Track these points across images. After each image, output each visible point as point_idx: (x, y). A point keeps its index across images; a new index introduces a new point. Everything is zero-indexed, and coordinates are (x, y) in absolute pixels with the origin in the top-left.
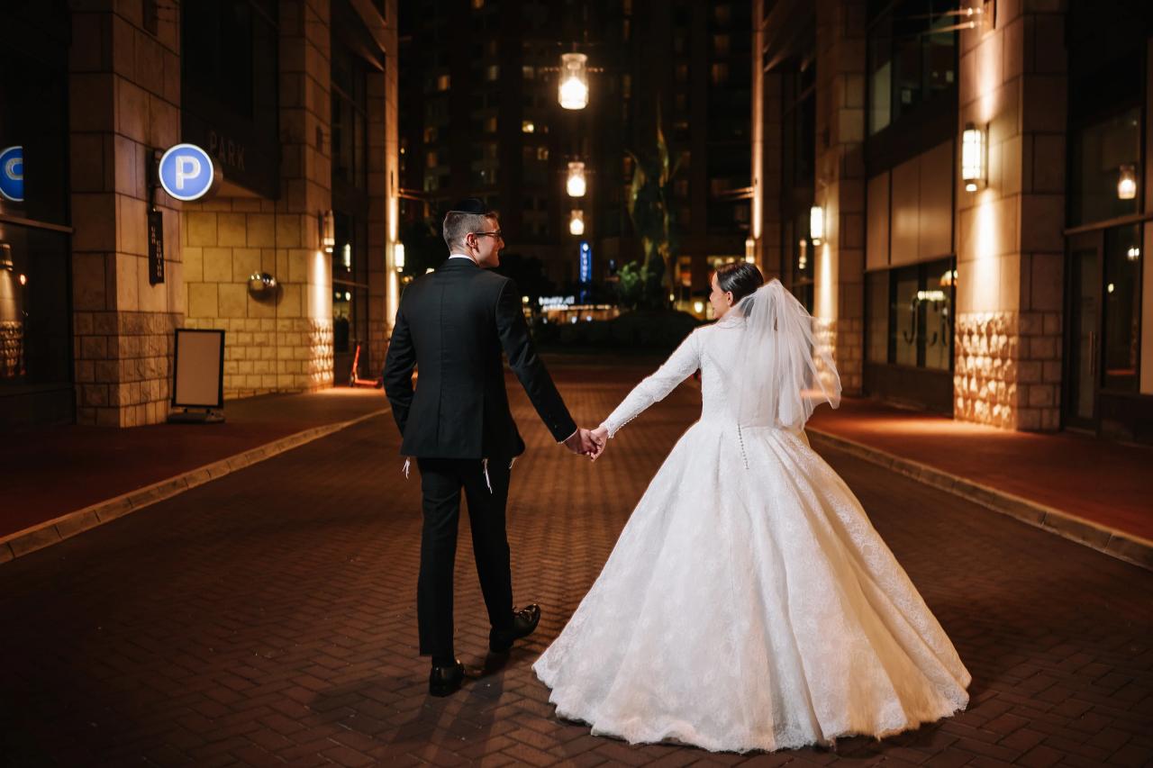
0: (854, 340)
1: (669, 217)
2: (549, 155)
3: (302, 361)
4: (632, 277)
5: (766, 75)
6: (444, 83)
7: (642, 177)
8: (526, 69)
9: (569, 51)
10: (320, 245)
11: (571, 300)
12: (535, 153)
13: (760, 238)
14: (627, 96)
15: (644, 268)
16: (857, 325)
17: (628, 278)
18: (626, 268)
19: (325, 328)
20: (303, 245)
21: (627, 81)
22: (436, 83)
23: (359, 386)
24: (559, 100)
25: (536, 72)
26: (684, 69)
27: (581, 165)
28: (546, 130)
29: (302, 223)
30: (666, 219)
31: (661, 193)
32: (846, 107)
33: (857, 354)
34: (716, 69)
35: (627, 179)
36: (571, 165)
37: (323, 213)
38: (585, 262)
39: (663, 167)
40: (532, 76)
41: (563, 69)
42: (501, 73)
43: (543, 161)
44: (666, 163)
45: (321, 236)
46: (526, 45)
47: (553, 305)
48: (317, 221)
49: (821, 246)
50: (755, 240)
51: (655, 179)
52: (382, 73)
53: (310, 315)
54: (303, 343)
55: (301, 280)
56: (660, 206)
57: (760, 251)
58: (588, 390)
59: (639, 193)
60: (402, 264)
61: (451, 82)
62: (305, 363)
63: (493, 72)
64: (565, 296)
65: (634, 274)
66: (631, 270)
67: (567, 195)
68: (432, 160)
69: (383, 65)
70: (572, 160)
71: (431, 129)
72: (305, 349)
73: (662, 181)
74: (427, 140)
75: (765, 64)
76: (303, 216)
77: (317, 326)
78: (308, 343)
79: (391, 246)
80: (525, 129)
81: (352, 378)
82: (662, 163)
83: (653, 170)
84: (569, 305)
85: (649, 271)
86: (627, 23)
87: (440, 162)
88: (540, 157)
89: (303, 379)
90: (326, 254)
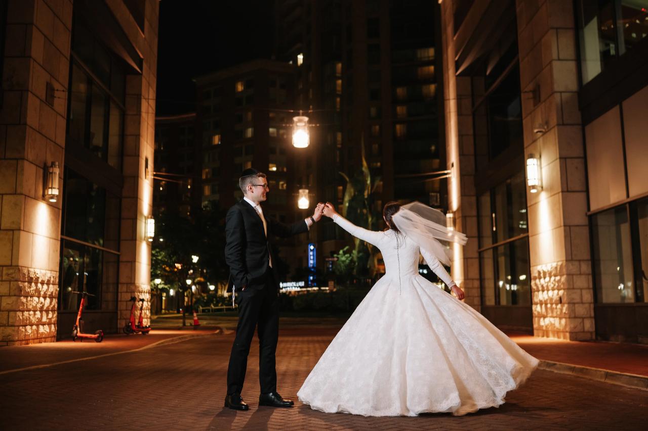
0: (583, 282)
1: (372, 219)
2: (287, 187)
3: (9, 311)
4: (347, 258)
5: (458, 77)
6: (216, 140)
7: (352, 190)
8: (271, 130)
9: (298, 115)
10: (44, 195)
11: (302, 284)
12: (278, 185)
13: (458, 210)
14: (339, 146)
15: (355, 252)
16: (586, 268)
17: (343, 259)
18: (341, 252)
19: (46, 279)
20: (18, 191)
21: (339, 136)
22: (211, 139)
23: (81, 339)
24: (293, 143)
25: (278, 132)
26: (377, 127)
27: (307, 191)
28: (285, 170)
29: (19, 169)
30: (370, 219)
31: (366, 202)
32: (559, 59)
33: (588, 296)
34: (398, 127)
35: (340, 201)
36: (301, 191)
37: (49, 164)
38: (312, 257)
39: (367, 184)
40: (275, 135)
41: (294, 125)
42: (254, 133)
43: (283, 190)
44: (369, 182)
45: (45, 187)
46: (271, 115)
47: (290, 287)
48: (41, 171)
49: (537, 194)
50: (454, 213)
51: (361, 192)
52: (140, 75)
53: (21, 263)
54: (12, 293)
55: (14, 226)
56: (365, 211)
57: (458, 221)
58: (313, 342)
59: (350, 202)
60: (152, 235)
61: (221, 139)
62: (12, 314)
63: (249, 132)
64: (297, 281)
65: (347, 255)
66: (345, 253)
67: (298, 208)
68: (207, 191)
69: (141, 68)
70: (301, 188)
71: (207, 170)
72: (14, 298)
73: (366, 193)
74: (204, 177)
75: (457, 69)
76: (20, 162)
77: (32, 276)
78: (17, 293)
79: (144, 220)
80: (270, 169)
81: (75, 332)
82: (366, 181)
83: (360, 186)
84: (301, 287)
85: (359, 252)
86: (338, 99)
87: (213, 192)
88: (280, 188)
89: (9, 330)
90: (51, 205)
